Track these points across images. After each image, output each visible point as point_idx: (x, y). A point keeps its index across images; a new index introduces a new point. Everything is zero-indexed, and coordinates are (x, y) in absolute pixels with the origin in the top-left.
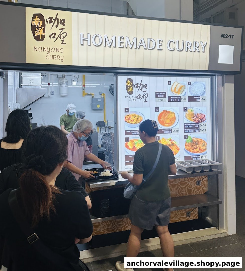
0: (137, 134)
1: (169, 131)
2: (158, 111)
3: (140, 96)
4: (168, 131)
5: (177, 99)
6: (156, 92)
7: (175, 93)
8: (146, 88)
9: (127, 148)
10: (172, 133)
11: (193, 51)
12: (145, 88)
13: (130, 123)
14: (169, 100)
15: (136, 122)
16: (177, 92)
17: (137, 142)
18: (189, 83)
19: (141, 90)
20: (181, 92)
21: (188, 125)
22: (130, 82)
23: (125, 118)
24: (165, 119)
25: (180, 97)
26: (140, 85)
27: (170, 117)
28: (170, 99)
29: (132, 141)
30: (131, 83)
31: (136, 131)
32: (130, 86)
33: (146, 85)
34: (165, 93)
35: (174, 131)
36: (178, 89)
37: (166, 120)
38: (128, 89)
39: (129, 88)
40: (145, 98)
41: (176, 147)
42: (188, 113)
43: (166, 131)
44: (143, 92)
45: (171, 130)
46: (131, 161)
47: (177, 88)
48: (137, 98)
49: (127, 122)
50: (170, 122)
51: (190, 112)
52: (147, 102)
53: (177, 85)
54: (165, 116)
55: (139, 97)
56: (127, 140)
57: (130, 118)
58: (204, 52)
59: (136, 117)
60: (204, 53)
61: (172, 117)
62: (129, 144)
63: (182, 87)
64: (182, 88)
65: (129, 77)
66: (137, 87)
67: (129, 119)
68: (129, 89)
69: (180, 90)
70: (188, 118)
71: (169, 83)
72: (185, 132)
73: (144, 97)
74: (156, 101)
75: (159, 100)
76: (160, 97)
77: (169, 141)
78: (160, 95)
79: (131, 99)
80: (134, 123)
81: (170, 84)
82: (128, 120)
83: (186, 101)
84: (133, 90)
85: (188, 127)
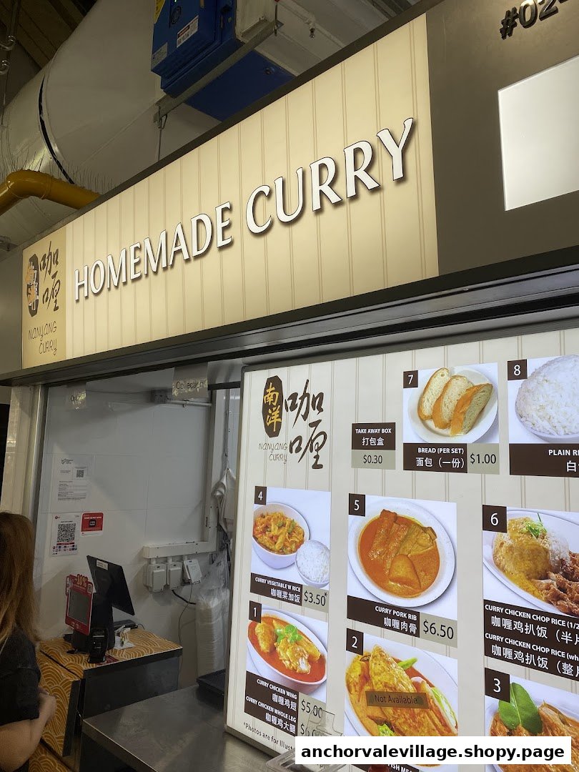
0: (285, 597)
1: (409, 621)
2: (362, 512)
3: (300, 444)
4: (401, 619)
5: (450, 457)
6: (355, 426)
7: (437, 429)
8: (321, 410)
9: (253, 644)
10: (417, 635)
11: (345, 198)
12: (317, 411)
13: (267, 548)
14: (410, 464)
15: (285, 546)
16: (446, 420)
17: (281, 630)
18: (517, 369)
19: (305, 417)
20: (468, 423)
21: (514, 613)
22: (274, 389)
23: (255, 525)
24: (387, 553)
25: (464, 446)
26: (302, 398)
27: (413, 549)
28: (412, 457)
29: (270, 620)
30: (277, 394)
31: (282, 585)
32: (275, 404)
33: (321, 395)
34: (392, 426)
35: (431, 629)
36: (452, 406)
37: (393, 562)
38: (268, 416)
39: (270, 411)
40: (317, 450)
41: (437, 721)
42: (510, 542)
43: (392, 617)
44: (311, 425)
45: (414, 618)
46: (262, 705)
47: (446, 400)
48: (291, 451)
49: (259, 543)
50: (411, 577)
51: (524, 539)
52: (321, 466)
53: (446, 386)
54: (389, 538)
55: (295, 445)
56: (255, 612)
57: (267, 527)
58: (401, 181)
59: (284, 525)
60: (403, 187)
61: (421, 551)
62: (259, 628)
63: (475, 393)
64: (475, 399)
65: (273, 372)
66: (293, 407)
67: (264, 532)
68: (271, 415)
69: (464, 413)
70: (509, 575)
71: (410, 379)
72: (488, 652)
73: (312, 445)
74: (355, 465)
75: (367, 460)
76: (370, 447)
77: (405, 675)
78: (370, 436)
79: (275, 452)
80: (278, 552)
81: (415, 384)
82: (261, 533)
83: (498, 473)
84: (279, 420)
85: (507, 624)
